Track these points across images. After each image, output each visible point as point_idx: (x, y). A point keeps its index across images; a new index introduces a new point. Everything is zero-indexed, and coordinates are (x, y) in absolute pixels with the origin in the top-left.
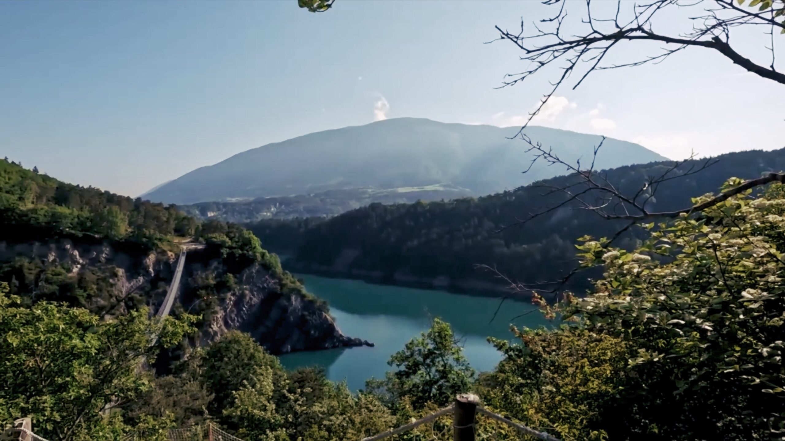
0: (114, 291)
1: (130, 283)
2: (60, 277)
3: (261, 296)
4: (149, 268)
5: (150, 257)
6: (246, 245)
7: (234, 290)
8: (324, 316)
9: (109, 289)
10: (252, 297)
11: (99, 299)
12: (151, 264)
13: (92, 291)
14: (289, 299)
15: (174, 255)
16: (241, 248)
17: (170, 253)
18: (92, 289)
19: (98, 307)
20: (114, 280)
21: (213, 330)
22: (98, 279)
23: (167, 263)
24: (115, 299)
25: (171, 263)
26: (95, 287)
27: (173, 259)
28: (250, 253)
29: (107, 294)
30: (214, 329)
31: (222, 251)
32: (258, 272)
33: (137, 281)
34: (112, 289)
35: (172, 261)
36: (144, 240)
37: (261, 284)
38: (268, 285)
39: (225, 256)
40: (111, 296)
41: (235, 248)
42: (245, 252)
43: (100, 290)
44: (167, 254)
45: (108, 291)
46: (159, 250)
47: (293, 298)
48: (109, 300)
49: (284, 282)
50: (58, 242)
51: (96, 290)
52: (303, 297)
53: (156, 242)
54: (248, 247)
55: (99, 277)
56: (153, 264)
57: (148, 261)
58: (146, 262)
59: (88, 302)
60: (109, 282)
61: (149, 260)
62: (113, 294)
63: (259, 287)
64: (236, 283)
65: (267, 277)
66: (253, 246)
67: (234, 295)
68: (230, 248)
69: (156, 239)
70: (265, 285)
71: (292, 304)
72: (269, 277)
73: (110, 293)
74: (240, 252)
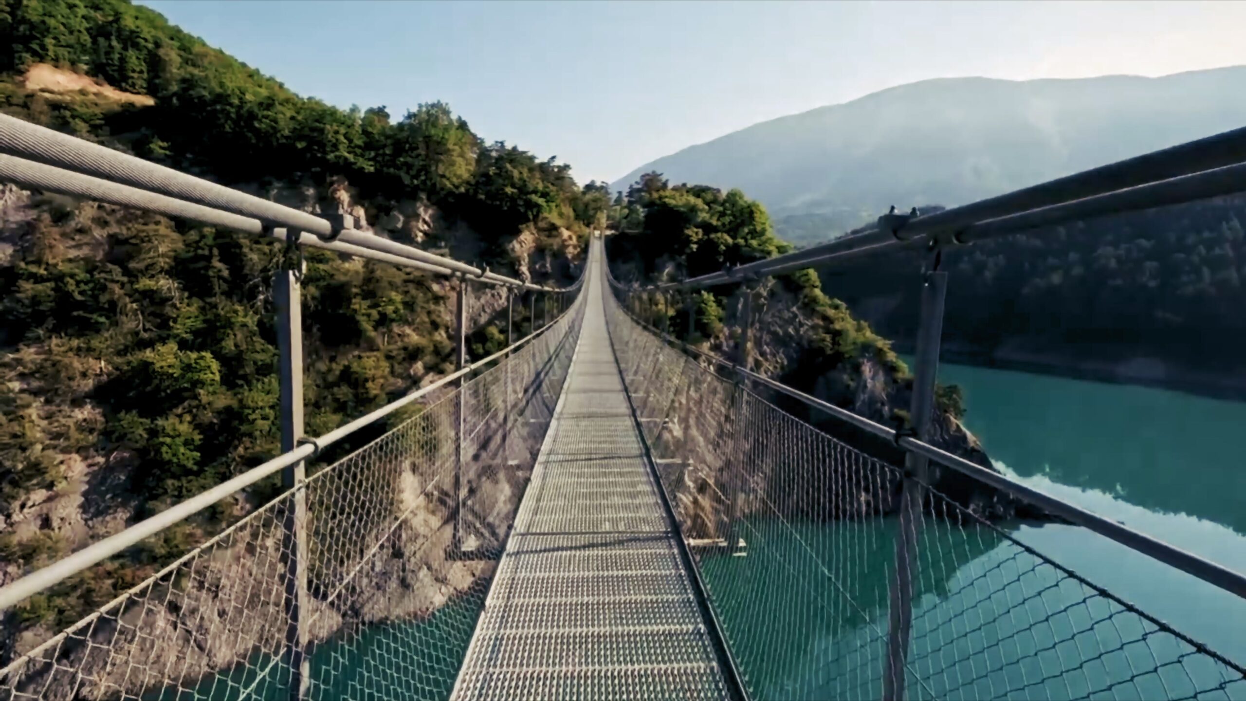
0: (443, 315)
1: (478, 298)
2: (321, 266)
3: (782, 358)
4: (520, 265)
5: (522, 237)
6: (742, 224)
7: (717, 337)
8: (954, 428)
9: (432, 307)
10: (760, 358)
11: (408, 330)
12: (526, 255)
13: (391, 308)
14: (857, 370)
15: (574, 238)
16: (733, 231)
17: (566, 233)
18: (391, 301)
19: (405, 349)
20: (443, 286)
21: (673, 437)
22: (406, 281)
23: (559, 255)
24: (444, 335)
25: (570, 256)
26: (397, 297)
27: (575, 247)
28: (754, 243)
29: (427, 320)
30: (675, 433)
31: (688, 232)
32: (772, 294)
33: (493, 295)
34: (438, 308)
35: (571, 252)
36: (509, 190)
37: (780, 327)
38: (797, 331)
39: (694, 247)
40: (435, 326)
41: (715, 229)
42: (741, 241)
43: (409, 305)
44: (560, 235)
45: (429, 313)
46: (542, 224)
47: (867, 369)
48: (430, 334)
49: (837, 326)
50: (320, 182)
51: (400, 307)
52: (891, 369)
53: (534, 198)
54: (746, 230)
55: (411, 277)
56: (529, 255)
57: (517, 246)
58: (513, 250)
59: (384, 334)
60: (429, 289)
61: (520, 243)
62: (438, 320)
63: (775, 334)
64: (720, 320)
65: (794, 309)
66: (759, 228)
67: (716, 348)
68: (707, 228)
69: (535, 192)
70: (791, 330)
71: (865, 386)
72: (799, 308)
73: (434, 317)
74: (730, 241)
